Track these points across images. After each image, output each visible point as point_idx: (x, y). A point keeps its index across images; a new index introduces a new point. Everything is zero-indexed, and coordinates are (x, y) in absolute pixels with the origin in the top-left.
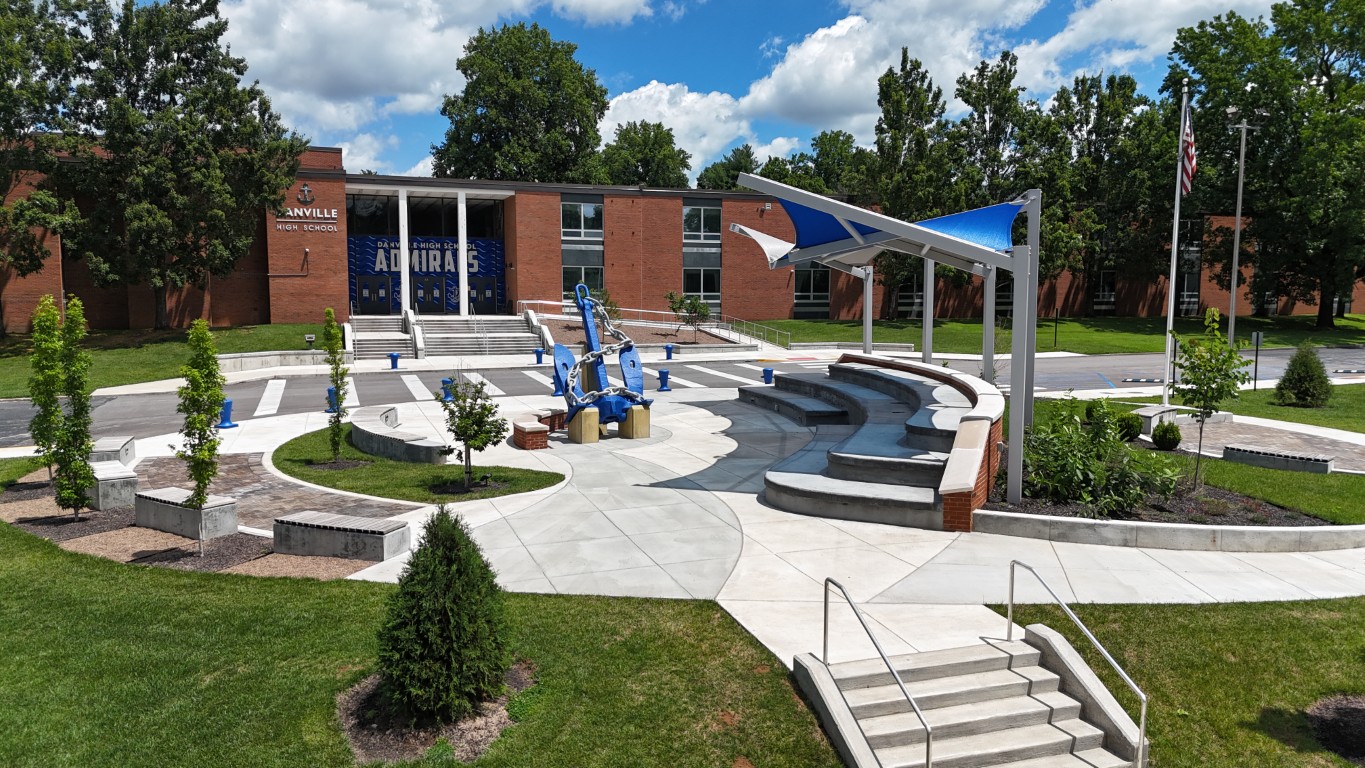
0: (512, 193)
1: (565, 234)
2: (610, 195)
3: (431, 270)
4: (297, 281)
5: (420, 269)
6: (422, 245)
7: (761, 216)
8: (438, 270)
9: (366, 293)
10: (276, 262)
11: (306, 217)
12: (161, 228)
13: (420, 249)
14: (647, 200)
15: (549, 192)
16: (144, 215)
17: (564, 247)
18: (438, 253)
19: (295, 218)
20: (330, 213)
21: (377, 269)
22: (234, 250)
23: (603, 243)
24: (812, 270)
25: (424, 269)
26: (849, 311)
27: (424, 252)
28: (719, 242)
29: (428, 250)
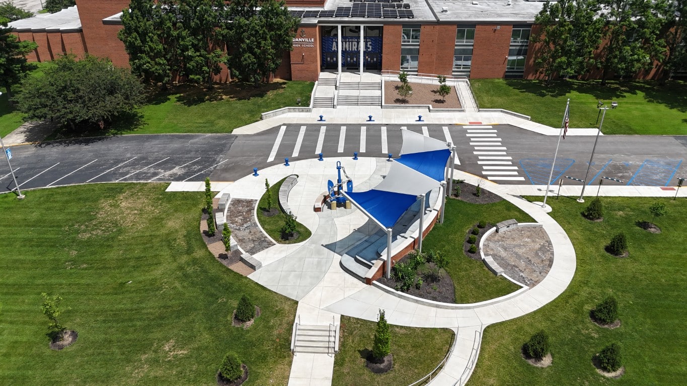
1: (403, 42)
2: (424, 25)
3: (353, 50)
4: (300, 65)
5: (349, 50)
6: (350, 40)
7: (494, 32)
8: (356, 50)
9: (329, 59)
10: (293, 58)
11: (303, 42)
13: (349, 42)
14: (440, 26)
15: (398, 24)
17: (403, 47)
18: (356, 43)
19: (299, 42)
20: (311, 40)
21: (333, 50)
23: (419, 45)
25: (351, 50)
26: (532, 76)
27: (351, 43)
28: (472, 44)
29: (352, 42)
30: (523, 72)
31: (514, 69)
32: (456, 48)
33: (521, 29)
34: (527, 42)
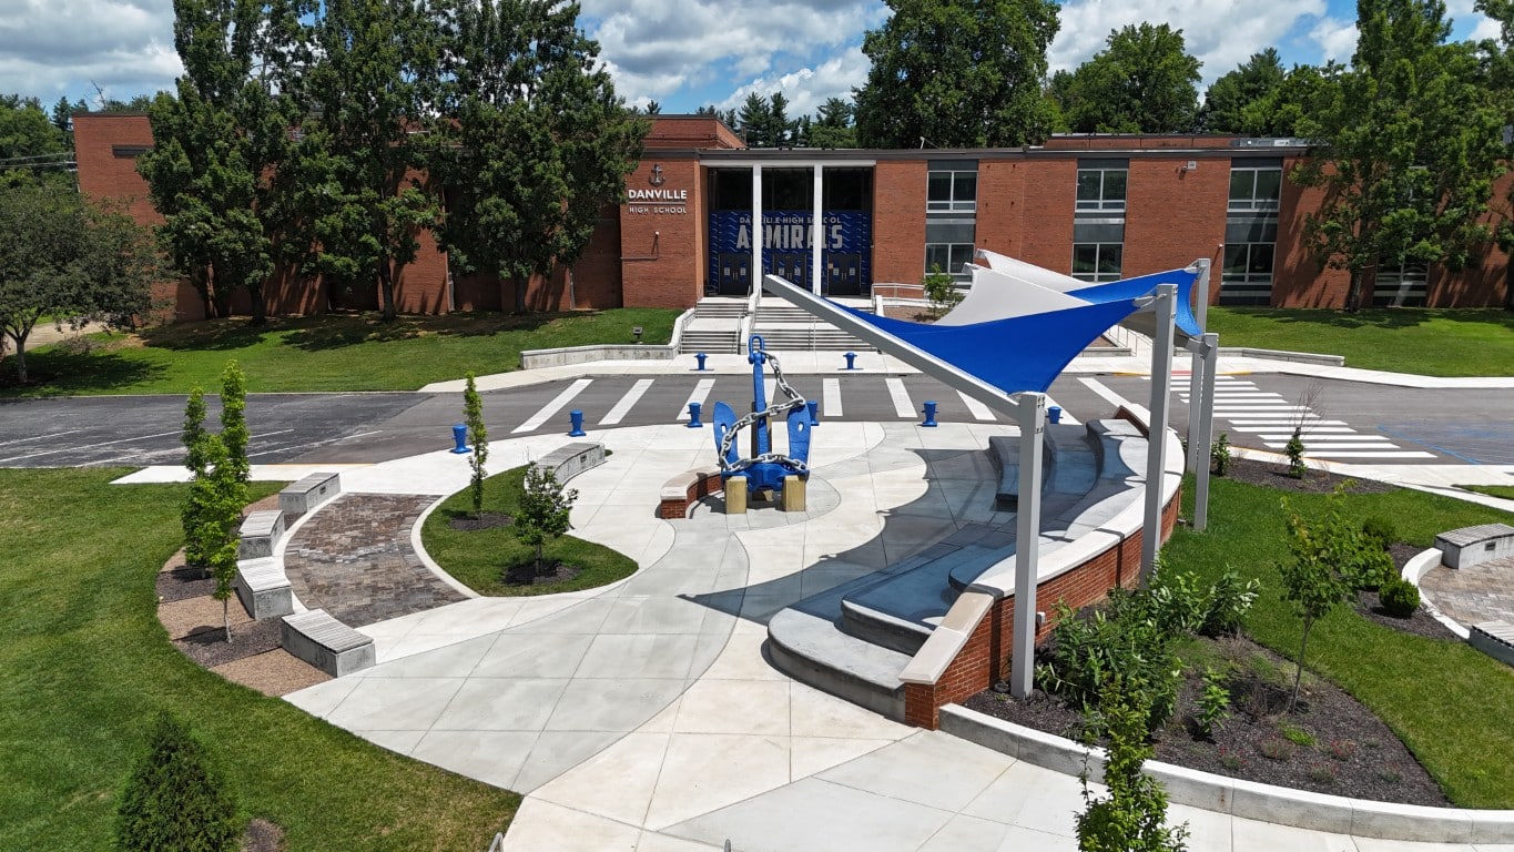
0: (871, 163)
1: (931, 207)
2: (986, 160)
3: (793, 246)
4: (648, 265)
5: (782, 245)
6: (785, 220)
7: (1181, 178)
8: (801, 246)
9: (727, 272)
10: (629, 246)
11: (657, 200)
12: (507, 222)
13: (782, 224)
14: (1032, 164)
15: (915, 160)
16: (492, 208)
17: (930, 222)
18: (801, 228)
19: (646, 200)
20: (679, 194)
21: (739, 246)
22: (578, 239)
23: (975, 216)
24: (1250, 244)
25: (786, 246)
26: (1299, 297)
27: (786, 227)
28: (1122, 211)
29: (790, 225)
30: (1268, 288)
31: (1242, 279)
32: (1077, 221)
33: (1256, 169)
34: (1273, 205)
